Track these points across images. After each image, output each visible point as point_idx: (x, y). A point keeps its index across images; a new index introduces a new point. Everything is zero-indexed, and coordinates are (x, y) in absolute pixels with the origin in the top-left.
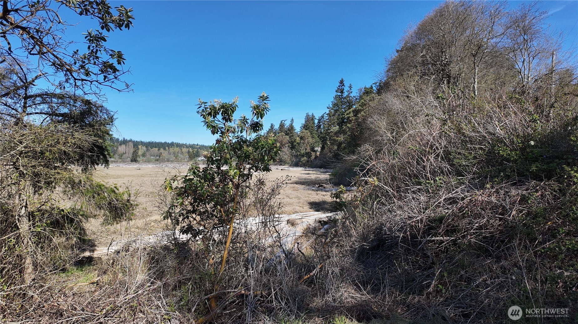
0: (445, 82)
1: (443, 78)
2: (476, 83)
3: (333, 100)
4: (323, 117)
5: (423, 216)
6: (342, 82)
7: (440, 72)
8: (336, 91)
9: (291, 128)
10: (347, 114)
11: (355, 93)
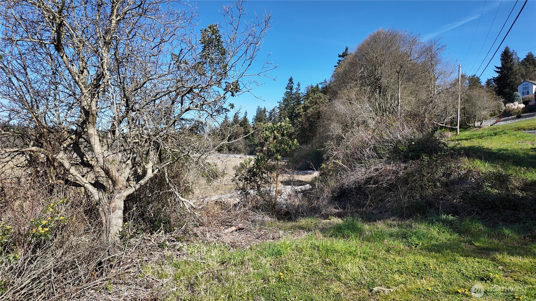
0: (378, 92)
1: (376, 88)
2: (400, 93)
3: (283, 96)
4: (273, 110)
5: (364, 177)
6: (291, 80)
7: (374, 84)
8: (286, 88)
9: (245, 120)
10: (298, 110)
11: (303, 91)
